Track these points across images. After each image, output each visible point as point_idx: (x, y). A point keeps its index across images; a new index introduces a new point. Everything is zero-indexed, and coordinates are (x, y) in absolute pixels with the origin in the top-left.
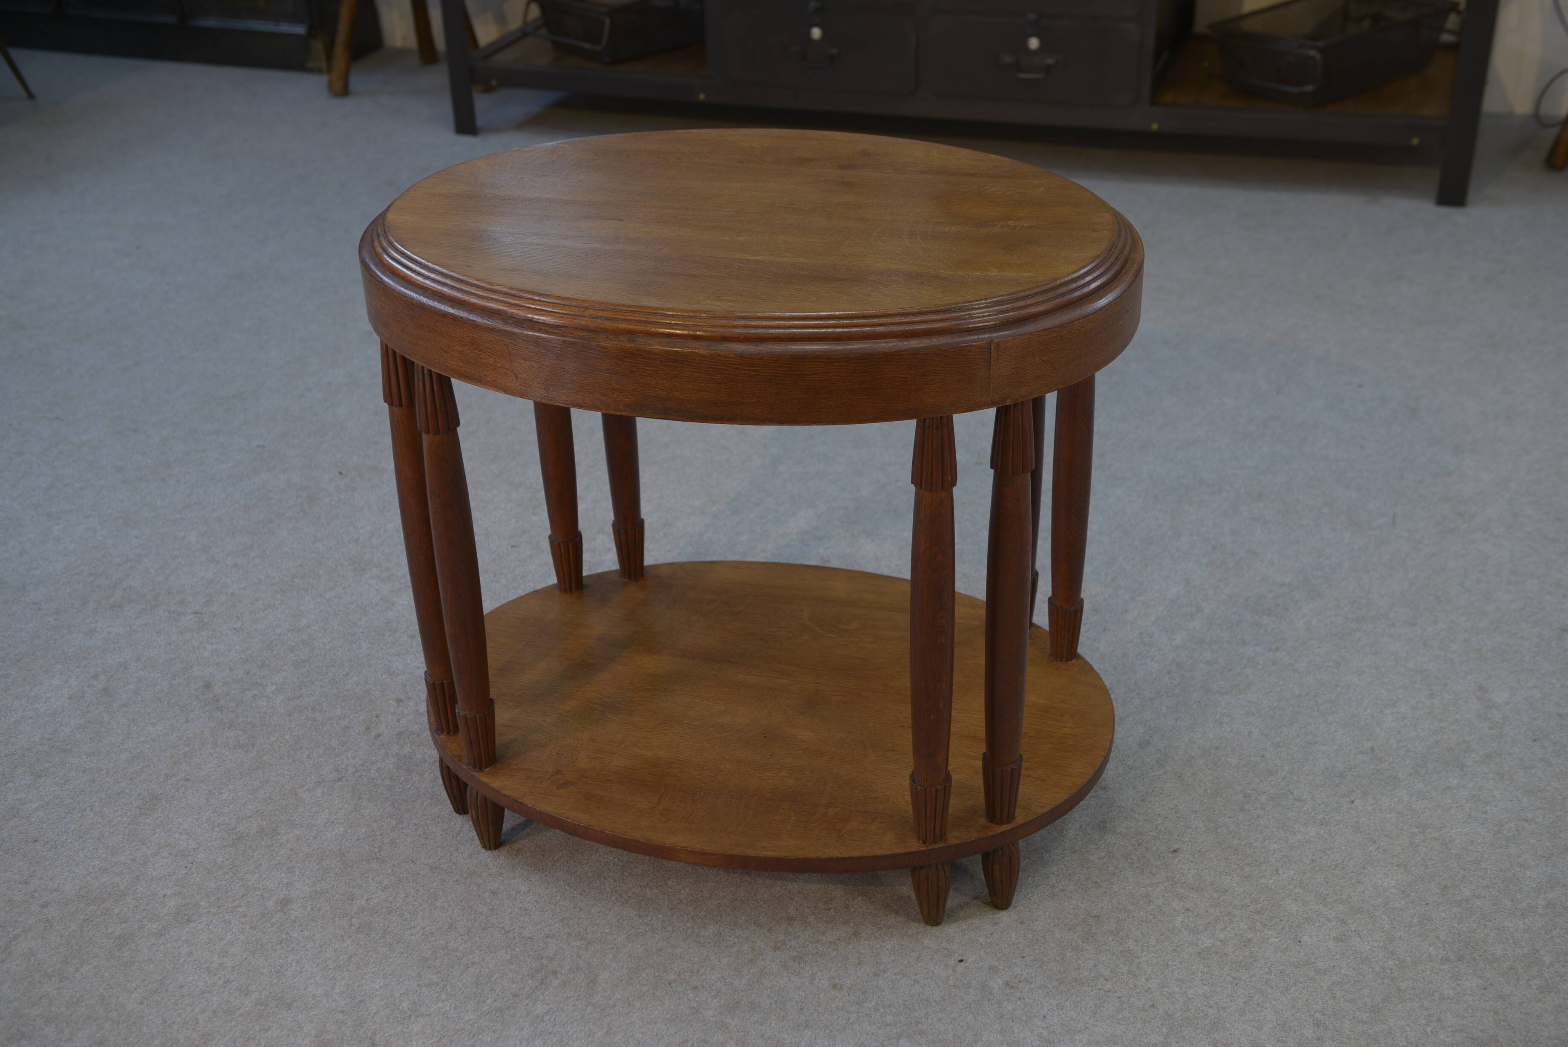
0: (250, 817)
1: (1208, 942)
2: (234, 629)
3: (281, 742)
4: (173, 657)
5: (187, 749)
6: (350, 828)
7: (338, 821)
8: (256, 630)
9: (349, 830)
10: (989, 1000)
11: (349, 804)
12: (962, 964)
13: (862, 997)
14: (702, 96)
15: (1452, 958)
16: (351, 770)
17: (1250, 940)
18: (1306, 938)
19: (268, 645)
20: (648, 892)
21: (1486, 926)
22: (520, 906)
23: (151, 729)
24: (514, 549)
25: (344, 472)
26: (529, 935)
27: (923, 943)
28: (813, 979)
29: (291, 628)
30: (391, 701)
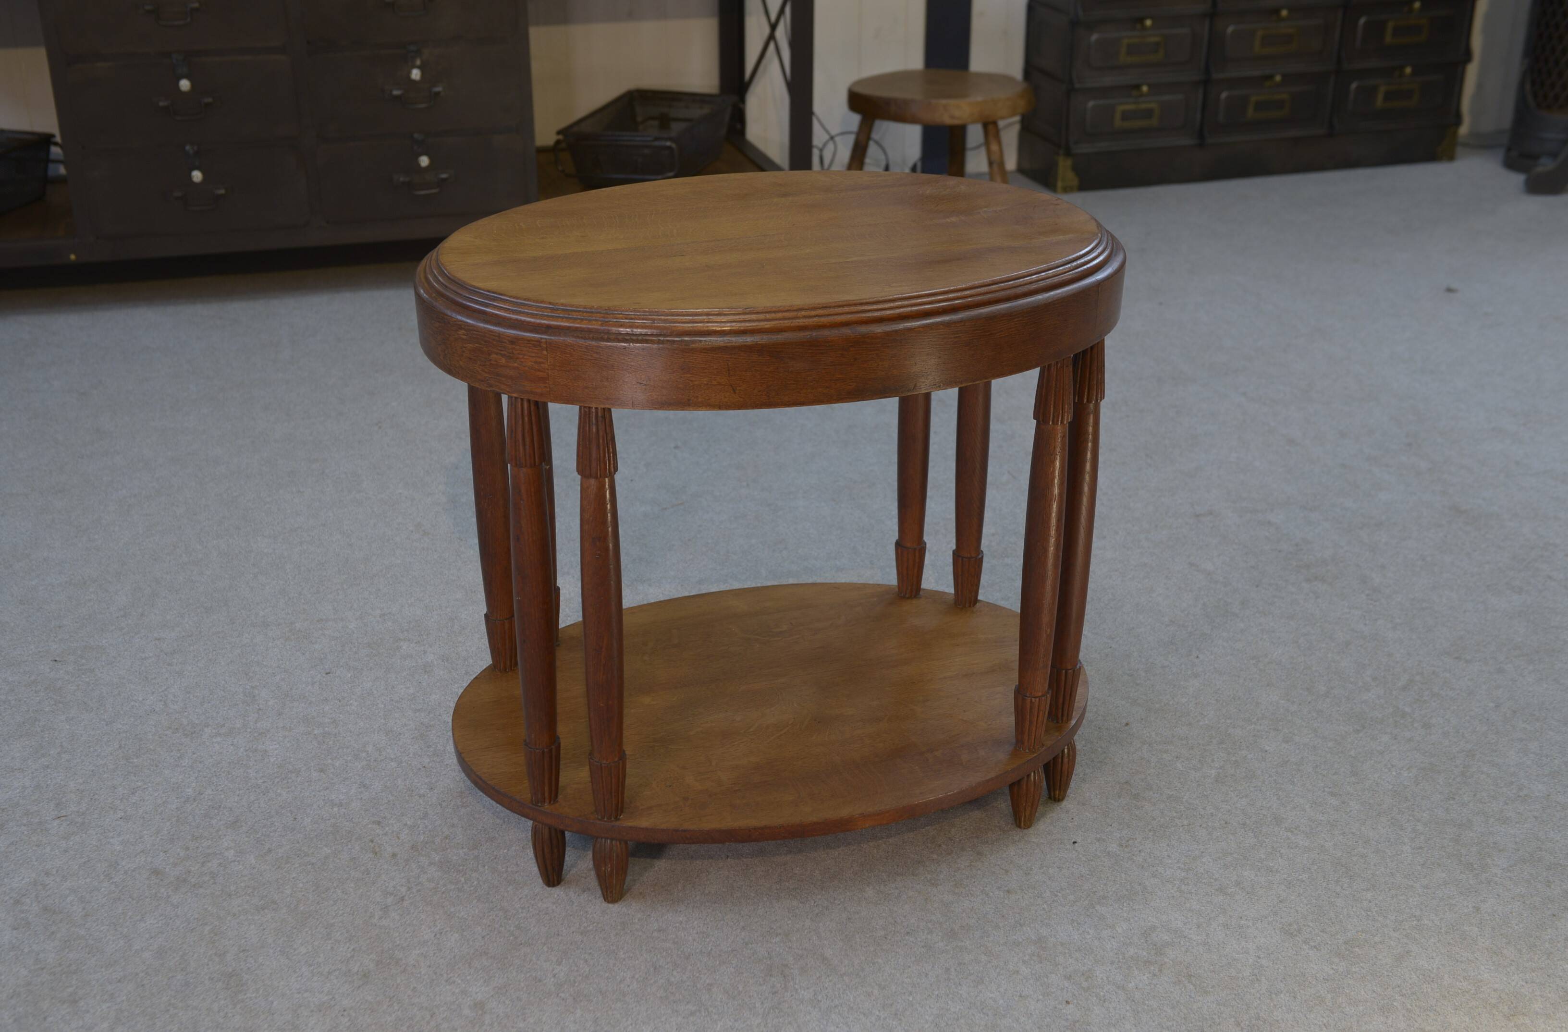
0: (353, 957)
1: (1213, 772)
2: (121, 818)
3: (302, 891)
4: (83, 860)
5: (208, 928)
6: (464, 931)
7: (445, 930)
8: (146, 813)
9: (465, 933)
10: (1122, 860)
11: (438, 914)
12: (1076, 844)
13: (1036, 892)
14: (73, 257)
15: (1358, 728)
16: (404, 889)
17: (1236, 761)
18: (1267, 748)
19: (177, 821)
20: (787, 884)
21: (1355, 703)
22: (695, 931)
23: (144, 925)
25: (57, 659)
26: (730, 949)
27: (1034, 842)
28: (987, 895)
29: (183, 800)
30: (370, 826)
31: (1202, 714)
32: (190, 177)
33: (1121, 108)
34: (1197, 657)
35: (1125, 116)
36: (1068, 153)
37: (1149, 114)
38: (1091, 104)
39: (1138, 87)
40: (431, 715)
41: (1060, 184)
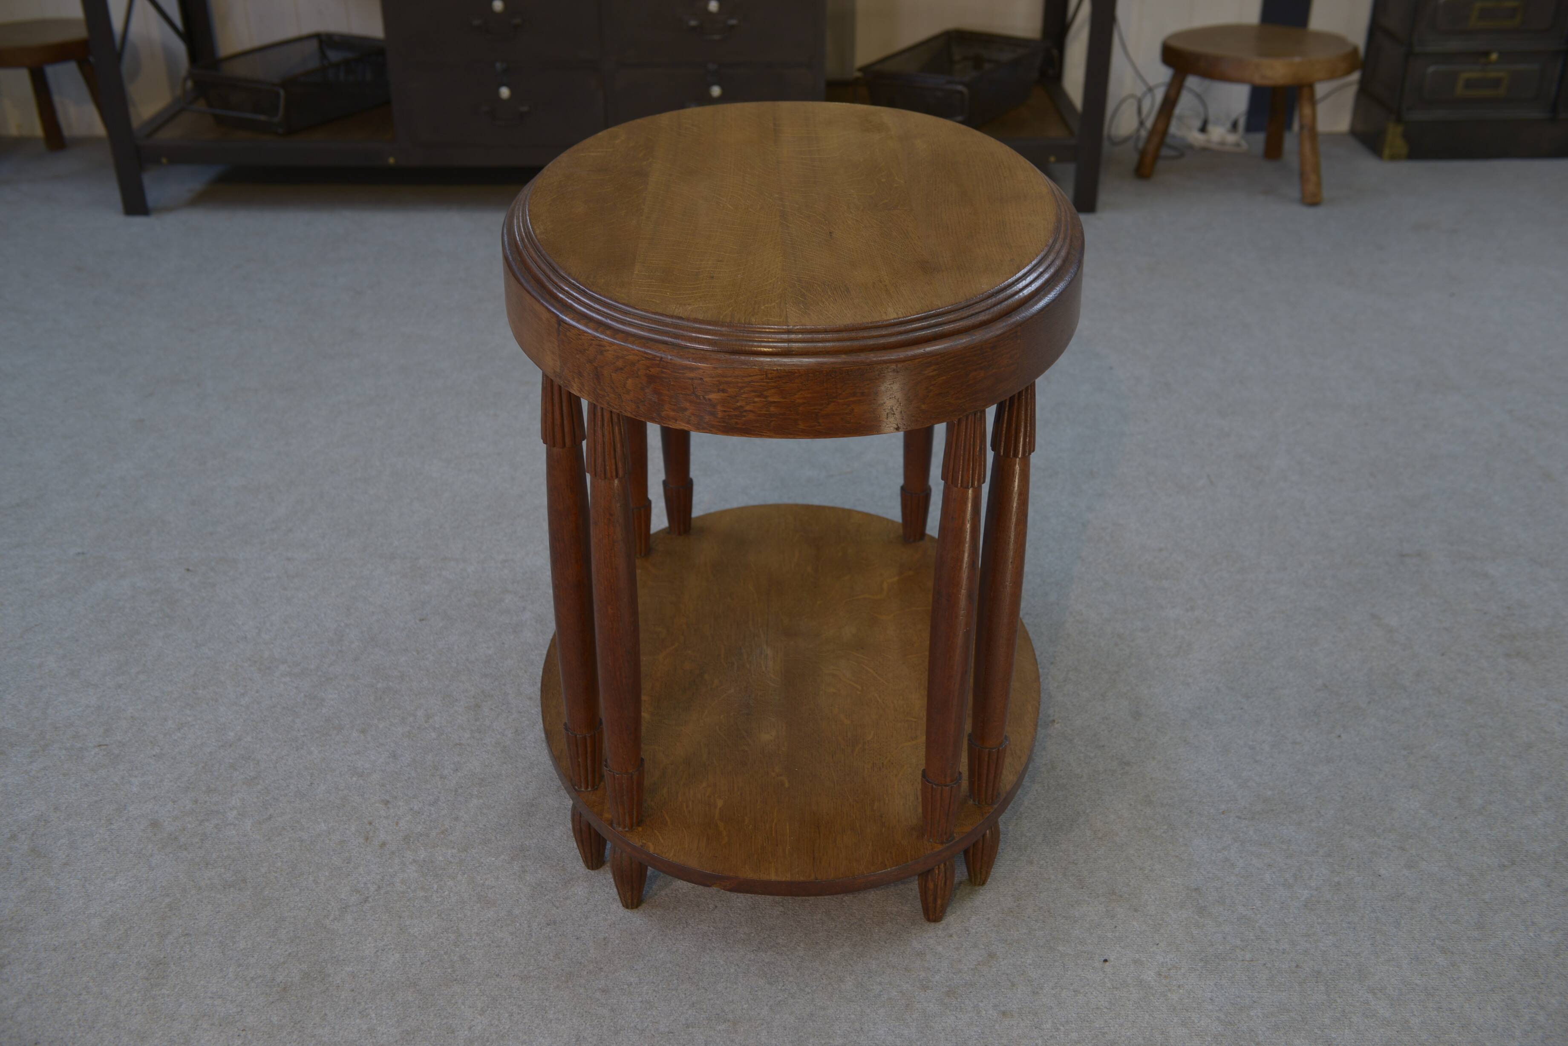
0: (284, 963)
1: (1306, 893)
2: (154, 756)
3: (276, 872)
4: (96, 799)
5: (167, 900)
6: (407, 952)
7: (389, 947)
8: (180, 753)
9: (407, 955)
10: (1153, 995)
11: (391, 925)
12: (1107, 963)
13: (1036, 1020)
14: (391, 160)
15: (1506, 863)
16: (373, 888)
17: (1339, 883)
18: (1383, 872)
19: (203, 768)
20: (764, 955)
21: (1512, 828)
22: (640, 999)
23: (112, 885)
24: (424, 622)
25: (191, 568)
26: (667, 1030)
27: (1058, 950)
28: (979, 1012)
29: (220, 744)
30: (377, 805)
31: (1319, 812)
32: (497, 93)
33: (1465, 76)
34: (1339, 736)
35: (1469, 84)
36: (1399, 120)
37: (1496, 83)
38: (1431, 69)
39: (1487, 54)
40: (496, 683)
41: (1387, 152)
